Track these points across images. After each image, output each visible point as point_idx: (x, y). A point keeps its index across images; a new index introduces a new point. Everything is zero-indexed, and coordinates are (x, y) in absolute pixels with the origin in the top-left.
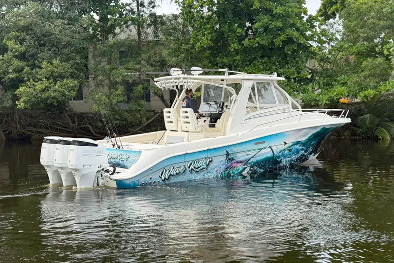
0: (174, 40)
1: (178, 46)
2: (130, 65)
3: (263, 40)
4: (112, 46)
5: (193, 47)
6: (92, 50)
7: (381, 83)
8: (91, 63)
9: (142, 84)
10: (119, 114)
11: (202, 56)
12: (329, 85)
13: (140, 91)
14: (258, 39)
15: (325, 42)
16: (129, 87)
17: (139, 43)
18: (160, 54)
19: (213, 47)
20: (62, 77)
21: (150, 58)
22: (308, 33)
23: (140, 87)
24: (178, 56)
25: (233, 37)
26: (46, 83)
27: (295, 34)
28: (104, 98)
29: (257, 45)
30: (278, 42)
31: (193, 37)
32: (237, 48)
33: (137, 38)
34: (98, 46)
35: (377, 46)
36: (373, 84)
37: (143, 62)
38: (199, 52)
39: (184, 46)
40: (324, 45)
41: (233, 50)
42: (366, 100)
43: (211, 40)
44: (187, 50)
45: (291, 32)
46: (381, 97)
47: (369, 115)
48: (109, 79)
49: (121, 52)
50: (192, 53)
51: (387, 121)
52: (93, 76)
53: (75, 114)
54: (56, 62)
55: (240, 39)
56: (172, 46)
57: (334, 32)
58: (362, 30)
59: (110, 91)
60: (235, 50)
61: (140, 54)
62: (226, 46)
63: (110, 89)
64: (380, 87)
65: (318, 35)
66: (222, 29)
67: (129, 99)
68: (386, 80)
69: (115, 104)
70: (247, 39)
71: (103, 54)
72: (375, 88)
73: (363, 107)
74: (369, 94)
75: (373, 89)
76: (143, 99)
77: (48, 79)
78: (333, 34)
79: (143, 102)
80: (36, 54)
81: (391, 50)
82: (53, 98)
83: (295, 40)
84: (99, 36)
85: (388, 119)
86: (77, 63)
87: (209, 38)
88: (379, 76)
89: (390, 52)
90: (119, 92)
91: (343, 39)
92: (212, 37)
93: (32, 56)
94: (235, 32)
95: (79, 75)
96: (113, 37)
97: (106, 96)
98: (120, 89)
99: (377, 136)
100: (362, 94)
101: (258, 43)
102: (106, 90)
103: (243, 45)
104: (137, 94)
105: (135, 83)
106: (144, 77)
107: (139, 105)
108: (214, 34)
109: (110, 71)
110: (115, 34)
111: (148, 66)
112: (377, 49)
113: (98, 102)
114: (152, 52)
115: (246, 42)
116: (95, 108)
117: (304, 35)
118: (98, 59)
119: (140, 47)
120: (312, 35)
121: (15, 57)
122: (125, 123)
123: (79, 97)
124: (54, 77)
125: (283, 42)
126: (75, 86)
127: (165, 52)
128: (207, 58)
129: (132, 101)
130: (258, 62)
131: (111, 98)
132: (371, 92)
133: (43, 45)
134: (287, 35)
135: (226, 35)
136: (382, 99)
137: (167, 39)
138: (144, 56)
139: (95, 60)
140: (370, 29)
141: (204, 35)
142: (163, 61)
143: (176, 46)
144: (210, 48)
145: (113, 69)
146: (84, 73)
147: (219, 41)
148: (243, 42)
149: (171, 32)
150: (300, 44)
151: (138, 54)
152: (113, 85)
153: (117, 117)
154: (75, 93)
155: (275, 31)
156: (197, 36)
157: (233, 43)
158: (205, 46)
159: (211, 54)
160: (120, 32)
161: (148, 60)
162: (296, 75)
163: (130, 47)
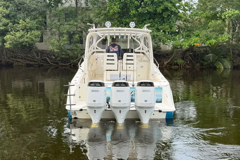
0: (97, 8)
1: (100, 12)
2: (71, 22)
3: (150, 8)
4: (61, 11)
5: (109, 12)
6: (49, 13)
7: (220, 35)
8: (48, 21)
9: (78, 34)
10: (64, 52)
11: (114, 17)
12: (188, 36)
13: (77, 38)
14: (147, 8)
15: (187, 10)
16: (71, 36)
17: (77, 9)
18: (89, 16)
19: (120, 12)
20: (31, 29)
21: (83, 19)
22: (177, 4)
23: (77, 36)
24: (100, 17)
25: (133, 6)
26: (22, 32)
27: (170, 5)
28: (56, 42)
29: (146, 11)
30: (159, 10)
31: (108, 6)
32: (135, 13)
33: (75, 6)
34: (53, 11)
35: (218, 13)
36: (214, 36)
37: (79, 21)
38: (112, 15)
39: (103, 12)
40: (187, 12)
41: (132, 14)
42: (210, 46)
43: (119, 8)
44: (105, 14)
45: (167, 4)
46: (219, 43)
47: (211, 54)
48: (59, 31)
49: (66, 14)
50: (108, 16)
51: (222, 58)
52: (49, 28)
53: (39, 51)
54: (28, 20)
55: (137, 8)
56: (96, 11)
57: (193, 4)
58: (210, 3)
59: (59, 38)
60: (133, 14)
61: (77, 16)
62: (128, 11)
63: (59, 36)
64: (219, 38)
65: (183, 6)
66: (126, 1)
67: (71, 43)
68: (222, 33)
69: (63, 46)
70: (140, 8)
71: (55, 16)
72: (216, 38)
73: (208, 49)
74: (212, 42)
75: (214, 39)
76: (78, 43)
77: (23, 30)
78: (192, 5)
79: (79, 45)
80: (16, 15)
81: (227, 16)
82: (26, 42)
83: (169, 9)
84: (52, 4)
85: (223, 57)
86: (40, 21)
87: (118, 7)
88: (218, 31)
89: (225, 17)
90: (65, 38)
91: (198, 8)
92: (120, 6)
93: (13, 16)
94: (134, 3)
95: (41, 28)
96: (61, 5)
97: (57, 41)
98: (66, 37)
99: (216, 67)
100: (208, 42)
101: (147, 10)
102: (57, 37)
103: (138, 11)
104: (75, 40)
105: (74, 34)
106: (79, 29)
107: (76, 46)
108: (121, 4)
109: (60, 26)
110: (62, 4)
111: (82, 23)
112: (218, 15)
113: (53, 44)
114: (84, 15)
115: (140, 10)
116: (51, 48)
117: (174, 6)
118: (52, 19)
119: (77, 12)
120: (180, 6)
121: (4, 17)
122: (68, 57)
123: (41, 41)
124: (27, 29)
125: (162, 10)
126: (39, 35)
127: (92, 15)
128: (117, 19)
129: (72, 44)
130: (147, 22)
131: (60, 42)
132: (213, 41)
133: (20, 10)
134: (165, 6)
135: (128, 5)
136: (220, 44)
137: (93, 7)
138: (80, 17)
139: (50, 19)
140: (214, 3)
141: (115, 5)
142: (90, 20)
143: (99, 11)
144: (119, 13)
145: (61, 24)
146: (44, 27)
147: (124, 9)
148: (138, 9)
149: (95, 3)
150: (172, 11)
151: (76, 16)
152: (61, 35)
153: (64, 53)
154: (39, 39)
155: (157, 3)
156: (111, 5)
157: (132, 10)
158: (116, 12)
159: (119, 17)
160: (65, 2)
161: (82, 20)
162: (169, 30)
163: (71, 12)
